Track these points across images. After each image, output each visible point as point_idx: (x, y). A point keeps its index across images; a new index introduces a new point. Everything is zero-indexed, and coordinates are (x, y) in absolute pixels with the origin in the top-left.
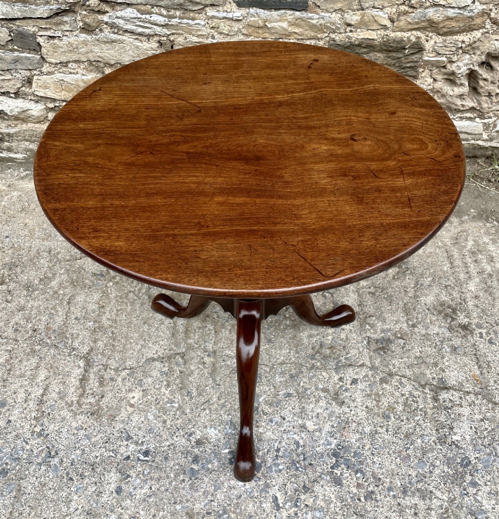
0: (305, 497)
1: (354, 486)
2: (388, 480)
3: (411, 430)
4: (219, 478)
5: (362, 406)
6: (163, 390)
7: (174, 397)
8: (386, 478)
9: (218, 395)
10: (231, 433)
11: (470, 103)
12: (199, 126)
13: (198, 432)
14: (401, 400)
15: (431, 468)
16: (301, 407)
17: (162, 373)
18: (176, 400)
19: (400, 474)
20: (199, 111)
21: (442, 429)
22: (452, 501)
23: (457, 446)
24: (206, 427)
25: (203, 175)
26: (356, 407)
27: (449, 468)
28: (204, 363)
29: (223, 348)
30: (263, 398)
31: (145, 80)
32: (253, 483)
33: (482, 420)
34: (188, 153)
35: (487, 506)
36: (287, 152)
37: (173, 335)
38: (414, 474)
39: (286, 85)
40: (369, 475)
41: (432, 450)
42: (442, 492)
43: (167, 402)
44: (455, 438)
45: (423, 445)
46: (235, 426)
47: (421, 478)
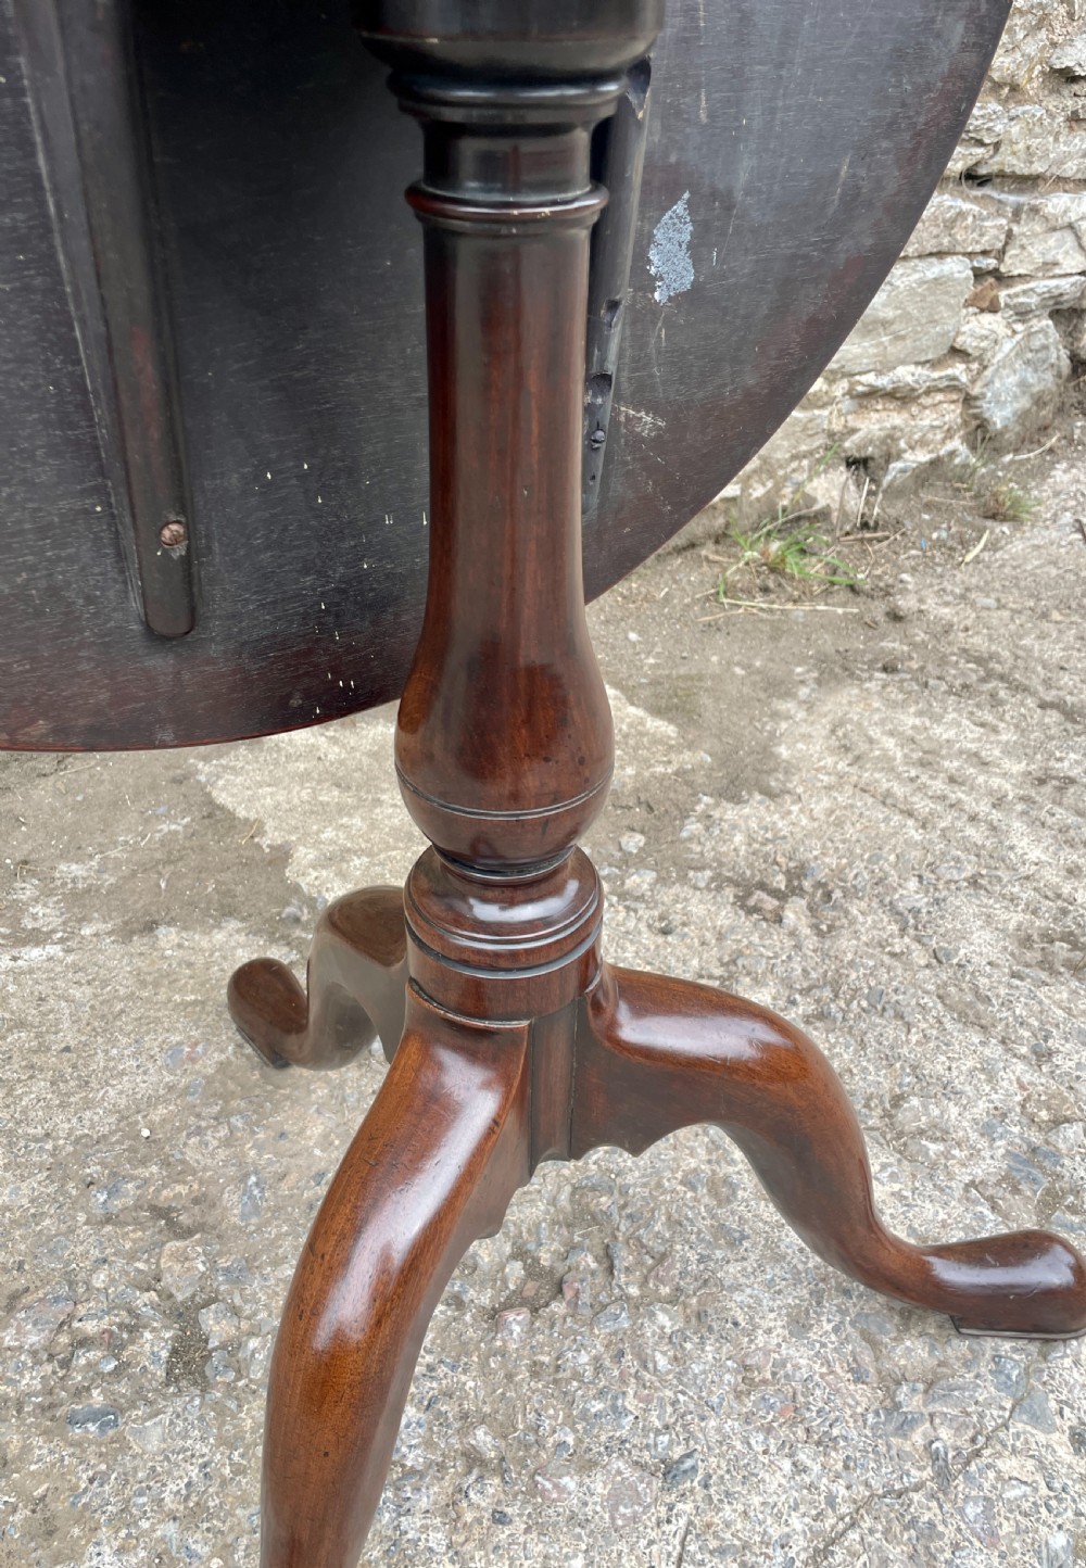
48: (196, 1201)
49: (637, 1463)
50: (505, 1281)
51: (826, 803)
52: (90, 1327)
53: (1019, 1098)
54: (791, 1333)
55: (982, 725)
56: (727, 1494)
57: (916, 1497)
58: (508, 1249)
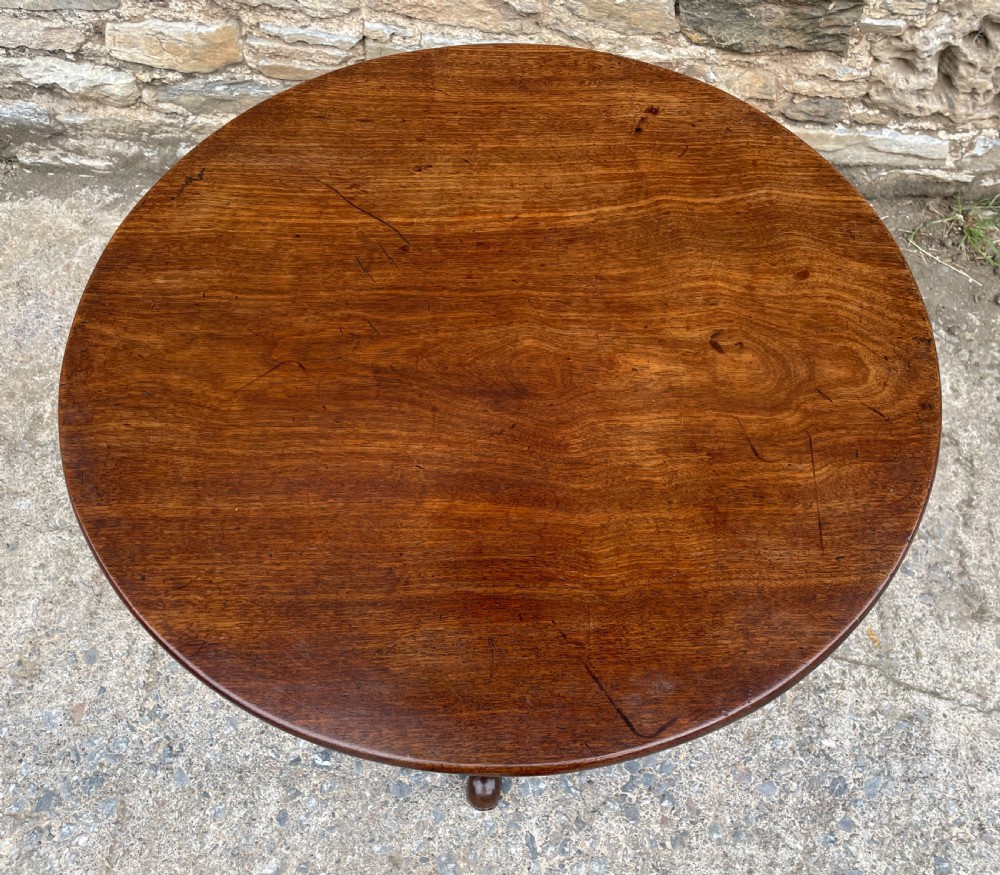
0: (578, 837)
1: (657, 822)
2: (711, 814)
3: (756, 728)
4: (442, 800)
8: (710, 810)
11: (934, 106)
12: (402, 292)
15: (783, 795)
19: (731, 803)
20: (404, 249)
21: (807, 726)
22: (809, 852)
23: (828, 758)
25: (404, 434)
27: (811, 795)
31: (296, 153)
32: (496, 811)
33: (874, 713)
34: (377, 370)
35: (864, 863)
36: (580, 375)
38: (754, 804)
39: (586, 179)
40: (682, 803)
41: (786, 763)
42: (795, 837)
44: (826, 743)
45: (774, 754)
47: (765, 812)
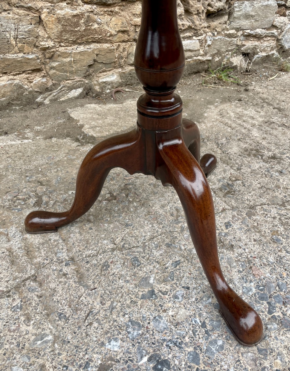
5: (250, 241)
6: (23, 328)
7: (43, 329)
9: (98, 300)
10: (138, 335)
13: (95, 356)
14: (276, 222)
16: (196, 268)
17: (14, 309)
18: (48, 332)
24: (103, 344)
26: (246, 245)
28: (65, 275)
29: (80, 251)
30: (152, 279)
37: (13, 263)
43: (36, 340)
46: (139, 324)
48: (47, 181)
49: (121, 223)
50: (105, 197)
51: (211, 124)
52: (20, 197)
53: (230, 176)
54: (160, 208)
55: (257, 111)
56: (137, 229)
57: (175, 233)
58: (108, 192)
